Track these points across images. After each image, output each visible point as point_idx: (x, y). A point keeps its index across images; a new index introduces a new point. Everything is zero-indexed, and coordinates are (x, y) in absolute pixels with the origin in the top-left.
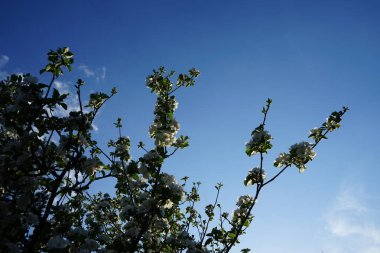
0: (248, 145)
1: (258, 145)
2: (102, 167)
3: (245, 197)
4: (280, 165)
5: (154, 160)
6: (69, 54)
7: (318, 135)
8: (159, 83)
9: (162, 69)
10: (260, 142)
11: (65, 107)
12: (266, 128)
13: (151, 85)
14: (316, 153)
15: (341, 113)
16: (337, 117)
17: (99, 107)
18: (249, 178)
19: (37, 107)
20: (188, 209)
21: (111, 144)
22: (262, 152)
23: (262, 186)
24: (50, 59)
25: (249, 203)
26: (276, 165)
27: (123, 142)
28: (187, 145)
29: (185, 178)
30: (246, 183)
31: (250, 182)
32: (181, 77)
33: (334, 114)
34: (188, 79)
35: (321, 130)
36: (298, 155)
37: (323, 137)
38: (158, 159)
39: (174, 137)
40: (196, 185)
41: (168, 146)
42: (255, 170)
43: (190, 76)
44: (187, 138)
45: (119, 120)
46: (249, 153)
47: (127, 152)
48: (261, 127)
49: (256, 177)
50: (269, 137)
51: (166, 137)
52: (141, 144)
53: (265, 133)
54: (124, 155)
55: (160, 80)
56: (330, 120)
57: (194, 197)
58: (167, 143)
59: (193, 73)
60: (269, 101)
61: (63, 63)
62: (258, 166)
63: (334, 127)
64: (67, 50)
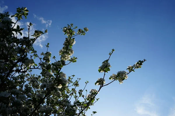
0: (100, 67)
1: (104, 68)
2: (34, 64)
3: (94, 90)
4: (112, 79)
5: (58, 65)
6: (27, 11)
7: (131, 69)
8: (69, 31)
9: (72, 25)
10: (105, 67)
11: (21, 34)
12: (109, 62)
13: (65, 31)
14: (128, 77)
15: (142, 62)
16: (140, 63)
17: (38, 37)
18: (97, 82)
19: (8, 31)
20: (73, 89)
21: (43, 54)
22: (105, 71)
23: (102, 86)
24: (18, 11)
25: (96, 93)
26: (110, 78)
27: (48, 54)
28: (75, 61)
29: (73, 76)
30: (96, 84)
31: (98, 83)
32: (80, 30)
33: (140, 61)
34: (83, 32)
35: (132, 67)
36: (120, 76)
37: (133, 70)
38: (60, 65)
39: (70, 57)
40: (79, 79)
41: (66, 61)
42: (101, 79)
43: (84, 31)
44: (76, 58)
45: (48, 44)
46: (100, 71)
47: (49, 59)
48: (107, 61)
49: (101, 82)
50: (109, 66)
51: (66, 56)
52: (54, 57)
53: (108, 64)
54: (48, 60)
55: (70, 29)
56: (137, 64)
57: (76, 84)
58: (66, 59)
59: (85, 29)
60: (113, 50)
61: (23, 14)
62: (103, 78)
63: (138, 67)
64: (26, 9)
